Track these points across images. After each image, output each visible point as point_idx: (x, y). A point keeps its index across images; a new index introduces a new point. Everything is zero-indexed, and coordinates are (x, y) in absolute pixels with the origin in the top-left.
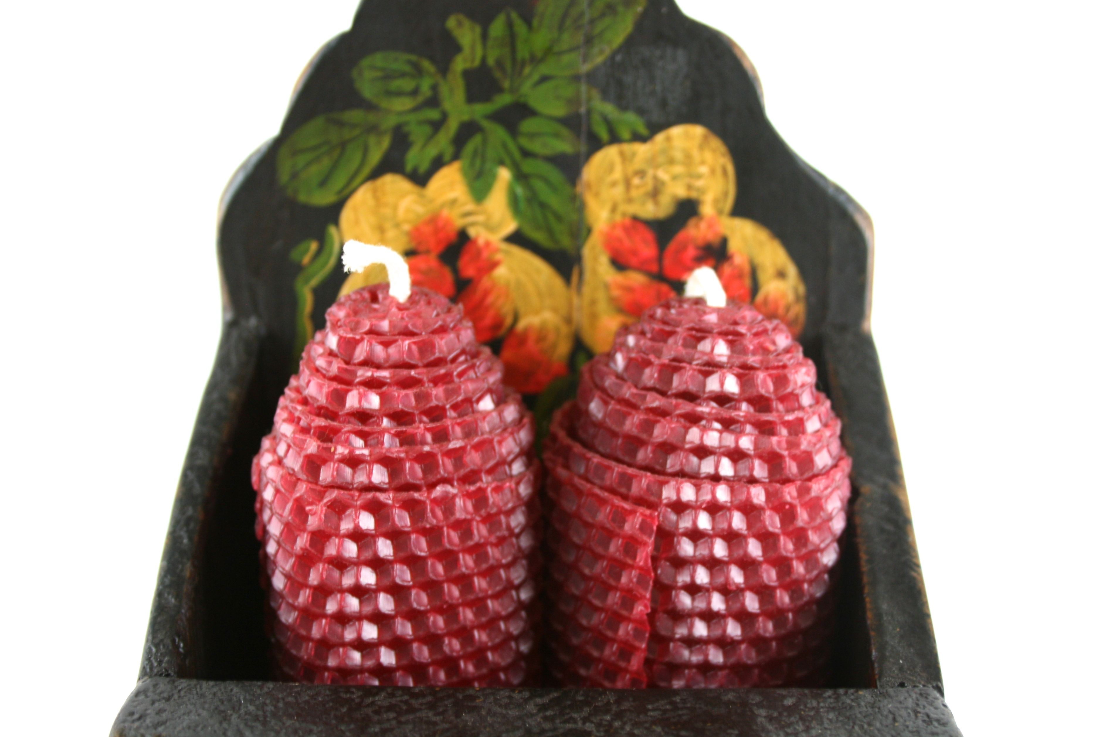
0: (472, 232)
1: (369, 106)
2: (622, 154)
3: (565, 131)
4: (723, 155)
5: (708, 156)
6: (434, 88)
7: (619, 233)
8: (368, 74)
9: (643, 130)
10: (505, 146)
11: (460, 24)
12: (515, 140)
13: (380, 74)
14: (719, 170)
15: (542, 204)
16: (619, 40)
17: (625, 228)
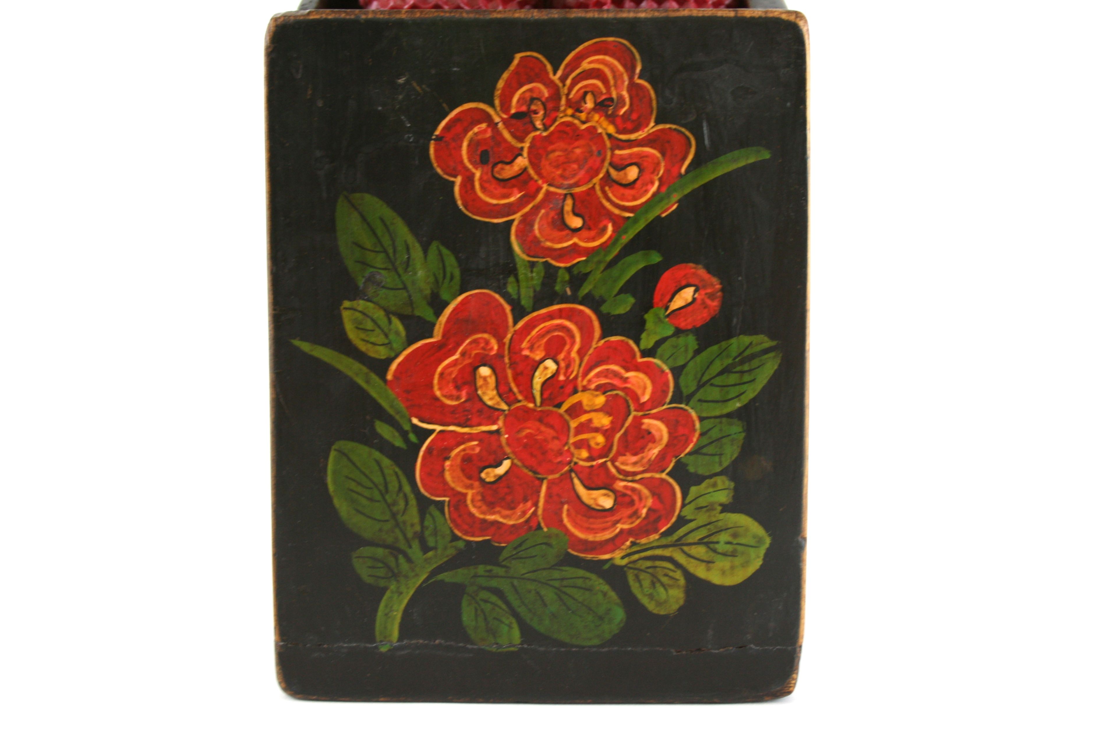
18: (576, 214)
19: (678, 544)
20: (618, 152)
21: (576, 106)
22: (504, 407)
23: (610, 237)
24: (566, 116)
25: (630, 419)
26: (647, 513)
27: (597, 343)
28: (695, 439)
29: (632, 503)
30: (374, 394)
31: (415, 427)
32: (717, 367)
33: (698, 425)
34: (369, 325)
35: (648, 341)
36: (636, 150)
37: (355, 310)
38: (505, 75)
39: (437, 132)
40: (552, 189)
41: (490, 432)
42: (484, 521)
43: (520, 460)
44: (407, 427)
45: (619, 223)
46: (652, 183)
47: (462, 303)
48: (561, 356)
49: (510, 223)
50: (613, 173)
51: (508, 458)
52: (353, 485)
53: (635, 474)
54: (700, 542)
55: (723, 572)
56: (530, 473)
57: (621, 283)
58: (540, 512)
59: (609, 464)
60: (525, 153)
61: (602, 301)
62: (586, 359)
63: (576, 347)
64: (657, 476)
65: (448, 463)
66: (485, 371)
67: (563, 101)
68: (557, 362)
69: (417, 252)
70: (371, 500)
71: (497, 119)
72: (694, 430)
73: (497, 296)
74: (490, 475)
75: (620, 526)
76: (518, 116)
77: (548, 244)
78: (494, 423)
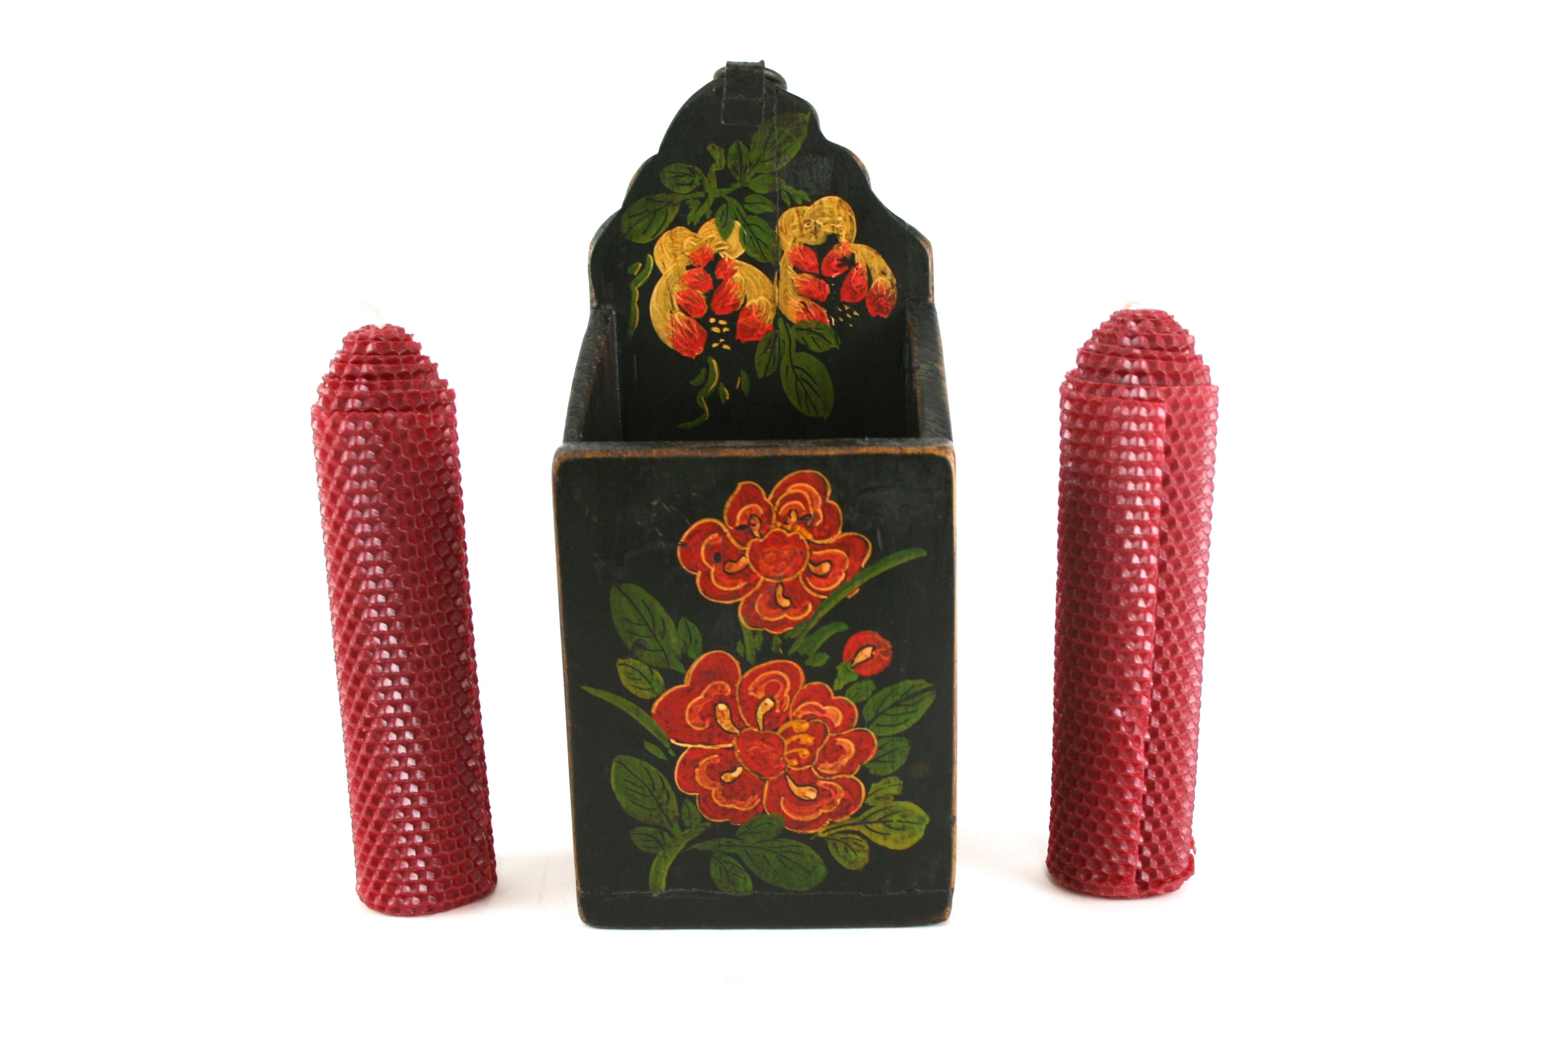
0: (722, 255)
1: (669, 192)
2: (798, 212)
3: (768, 201)
4: (850, 211)
5: (842, 211)
6: (701, 181)
7: (798, 253)
8: (667, 175)
9: (809, 200)
10: (737, 209)
11: (714, 148)
12: (743, 206)
13: (674, 175)
14: (848, 219)
15: (757, 239)
16: (794, 154)
17: (801, 251)
18: (785, 597)
19: (864, 822)
20: (815, 553)
21: (784, 520)
22: (737, 731)
23: (811, 614)
24: (776, 527)
25: (827, 738)
26: (841, 802)
27: (803, 686)
28: (874, 752)
29: (830, 795)
30: (642, 723)
31: (673, 745)
32: (888, 703)
33: (876, 742)
34: (637, 676)
35: (839, 685)
36: (828, 551)
37: (628, 666)
38: (731, 499)
39: (682, 540)
40: (768, 580)
41: (728, 749)
42: (725, 808)
43: (749, 767)
44: (667, 746)
45: (817, 603)
46: (841, 574)
47: (705, 660)
48: (777, 696)
49: (737, 604)
50: (812, 567)
51: (741, 766)
52: (630, 785)
53: (831, 775)
54: (880, 821)
55: (896, 841)
56: (757, 776)
57: (819, 645)
58: (764, 802)
59: (813, 769)
60: (747, 554)
61: (806, 657)
62: (795, 697)
63: (788, 689)
64: (848, 776)
65: (697, 770)
66: (722, 707)
67: (774, 517)
68: (773, 700)
69: (670, 625)
70: (643, 795)
71: (725, 530)
72: (873, 745)
73: (729, 655)
74: (728, 777)
75: (821, 811)
76: (741, 527)
77: (766, 618)
78: (730, 742)
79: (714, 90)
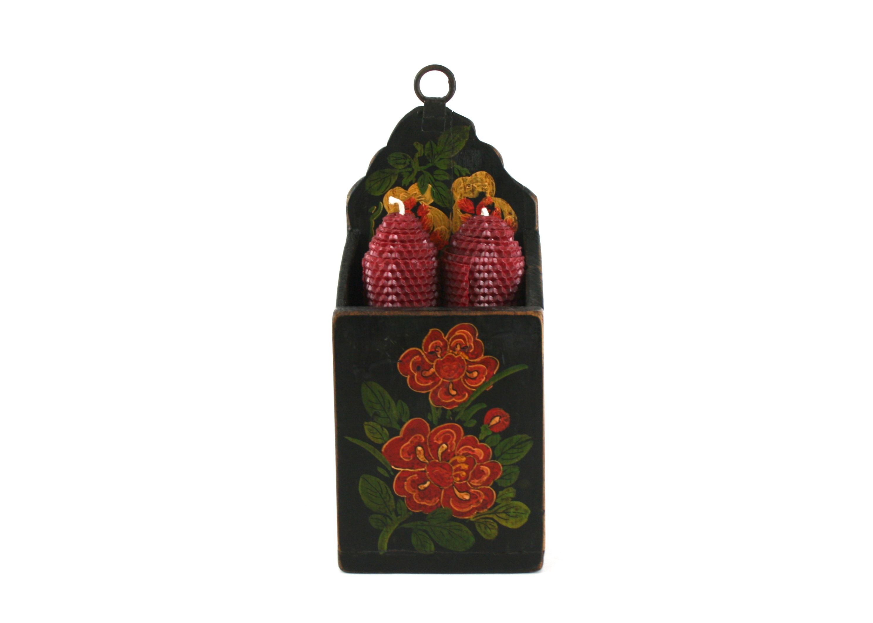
0: (421, 203)
1: (392, 168)
2: (463, 180)
3: (447, 174)
4: (492, 179)
5: (487, 180)
6: (410, 162)
7: (463, 202)
8: (392, 159)
9: (469, 173)
10: (430, 179)
11: (417, 144)
12: (433, 176)
13: (395, 158)
14: (491, 184)
15: (441, 195)
16: (461, 148)
17: (465, 201)
18: (454, 389)
19: (495, 513)
20: (470, 366)
21: (454, 349)
22: (427, 461)
23: (467, 399)
24: (449, 352)
25: (475, 466)
26: (483, 502)
27: (463, 438)
28: (500, 474)
29: (477, 497)
30: (377, 457)
31: (393, 469)
32: (507, 448)
33: (501, 468)
34: (375, 431)
35: (482, 437)
36: (476, 365)
37: (369, 425)
38: (426, 337)
39: (400, 359)
40: (445, 380)
41: (422, 471)
42: (420, 504)
43: (433, 481)
44: (389, 469)
45: (471, 393)
46: (483, 378)
47: (411, 423)
48: (449, 443)
49: (428, 393)
50: (468, 374)
51: (429, 481)
52: (369, 491)
53: (477, 486)
54: (504, 512)
55: (512, 523)
56: (437, 486)
57: (472, 415)
58: (441, 501)
59: (468, 483)
60: (434, 367)
61: (464, 422)
62: (458, 443)
63: (455, 439)
64: (486, 487)
65: (406, 483)
66: (419, 448)
67: (448, 347)
68: (447, 445)
69: (393, 404)
70: (376, 497)
71: (423, 354)
72: (500, 470)
73: (424, 420)
74: (422, 487)
75: (472, 506)
76: (431, 352)
77: (443, 401)
78: (423, 467)
79: (418, 112)
